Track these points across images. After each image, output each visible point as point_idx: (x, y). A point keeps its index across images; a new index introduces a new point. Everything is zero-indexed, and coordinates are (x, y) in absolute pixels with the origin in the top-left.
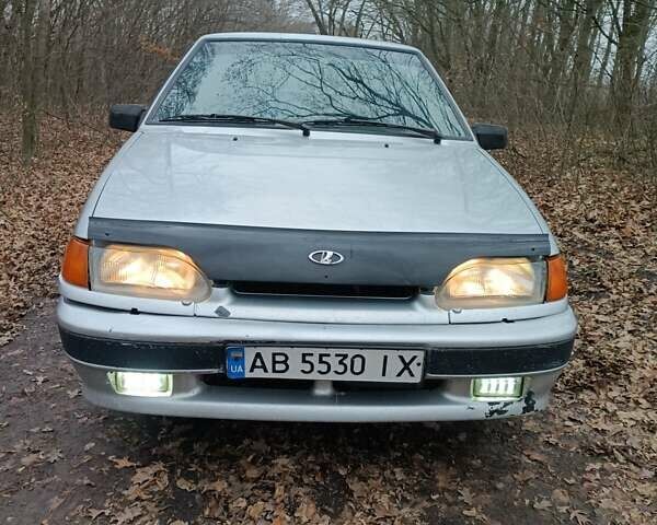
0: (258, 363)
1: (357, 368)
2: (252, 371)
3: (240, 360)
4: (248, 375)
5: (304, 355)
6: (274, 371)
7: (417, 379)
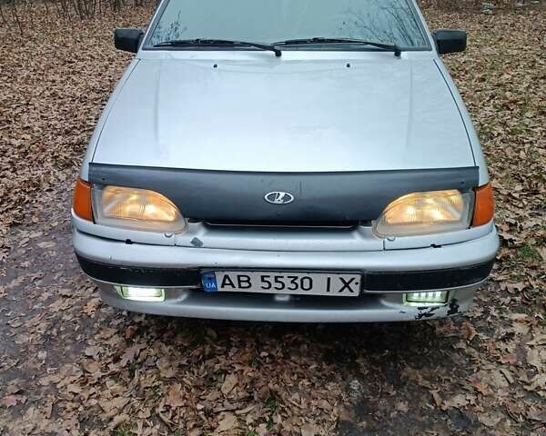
0: (227, 282)
1: (306, 285)
2: (222, 287)
3: (213, 280)
4: (220, 289)
5: (263, 277)
6: (240, 287)
7: (356, 293)
